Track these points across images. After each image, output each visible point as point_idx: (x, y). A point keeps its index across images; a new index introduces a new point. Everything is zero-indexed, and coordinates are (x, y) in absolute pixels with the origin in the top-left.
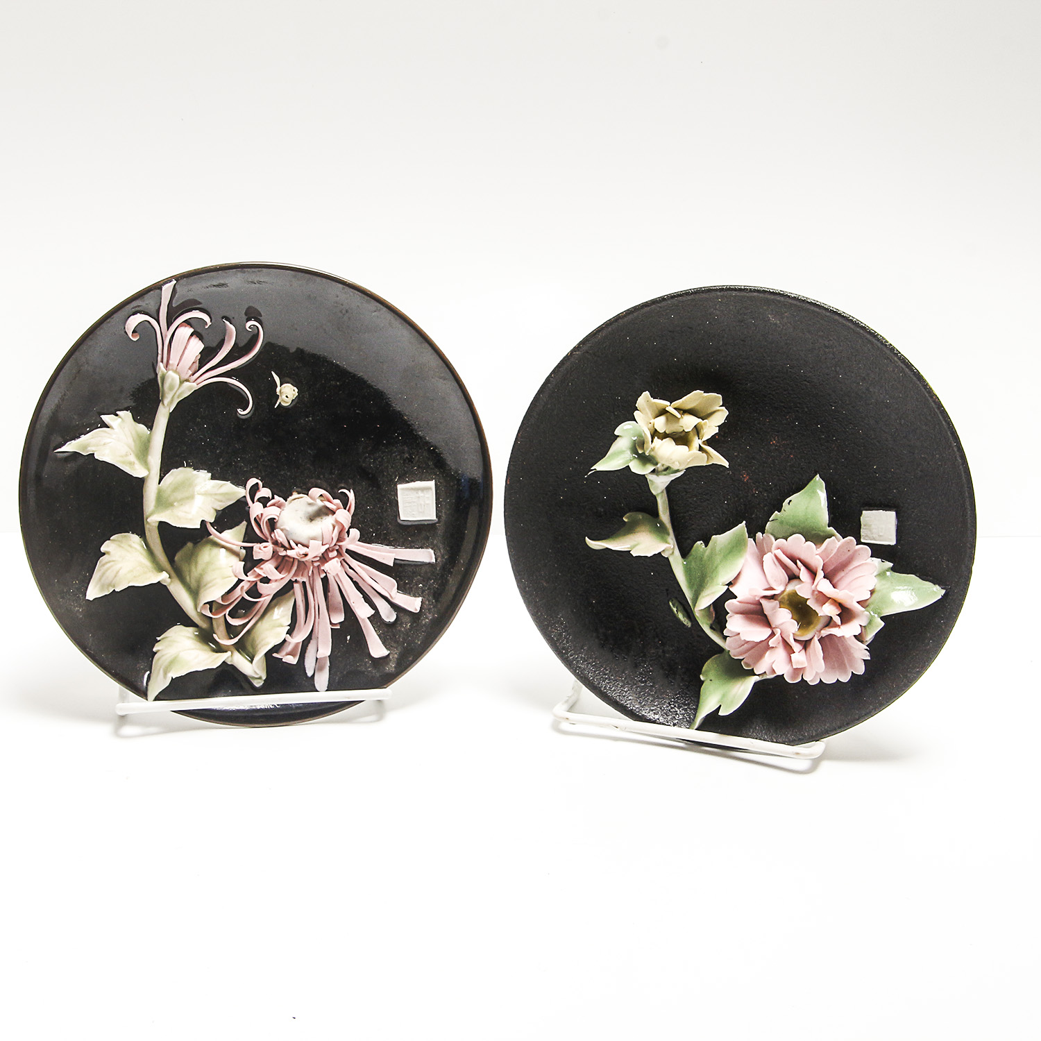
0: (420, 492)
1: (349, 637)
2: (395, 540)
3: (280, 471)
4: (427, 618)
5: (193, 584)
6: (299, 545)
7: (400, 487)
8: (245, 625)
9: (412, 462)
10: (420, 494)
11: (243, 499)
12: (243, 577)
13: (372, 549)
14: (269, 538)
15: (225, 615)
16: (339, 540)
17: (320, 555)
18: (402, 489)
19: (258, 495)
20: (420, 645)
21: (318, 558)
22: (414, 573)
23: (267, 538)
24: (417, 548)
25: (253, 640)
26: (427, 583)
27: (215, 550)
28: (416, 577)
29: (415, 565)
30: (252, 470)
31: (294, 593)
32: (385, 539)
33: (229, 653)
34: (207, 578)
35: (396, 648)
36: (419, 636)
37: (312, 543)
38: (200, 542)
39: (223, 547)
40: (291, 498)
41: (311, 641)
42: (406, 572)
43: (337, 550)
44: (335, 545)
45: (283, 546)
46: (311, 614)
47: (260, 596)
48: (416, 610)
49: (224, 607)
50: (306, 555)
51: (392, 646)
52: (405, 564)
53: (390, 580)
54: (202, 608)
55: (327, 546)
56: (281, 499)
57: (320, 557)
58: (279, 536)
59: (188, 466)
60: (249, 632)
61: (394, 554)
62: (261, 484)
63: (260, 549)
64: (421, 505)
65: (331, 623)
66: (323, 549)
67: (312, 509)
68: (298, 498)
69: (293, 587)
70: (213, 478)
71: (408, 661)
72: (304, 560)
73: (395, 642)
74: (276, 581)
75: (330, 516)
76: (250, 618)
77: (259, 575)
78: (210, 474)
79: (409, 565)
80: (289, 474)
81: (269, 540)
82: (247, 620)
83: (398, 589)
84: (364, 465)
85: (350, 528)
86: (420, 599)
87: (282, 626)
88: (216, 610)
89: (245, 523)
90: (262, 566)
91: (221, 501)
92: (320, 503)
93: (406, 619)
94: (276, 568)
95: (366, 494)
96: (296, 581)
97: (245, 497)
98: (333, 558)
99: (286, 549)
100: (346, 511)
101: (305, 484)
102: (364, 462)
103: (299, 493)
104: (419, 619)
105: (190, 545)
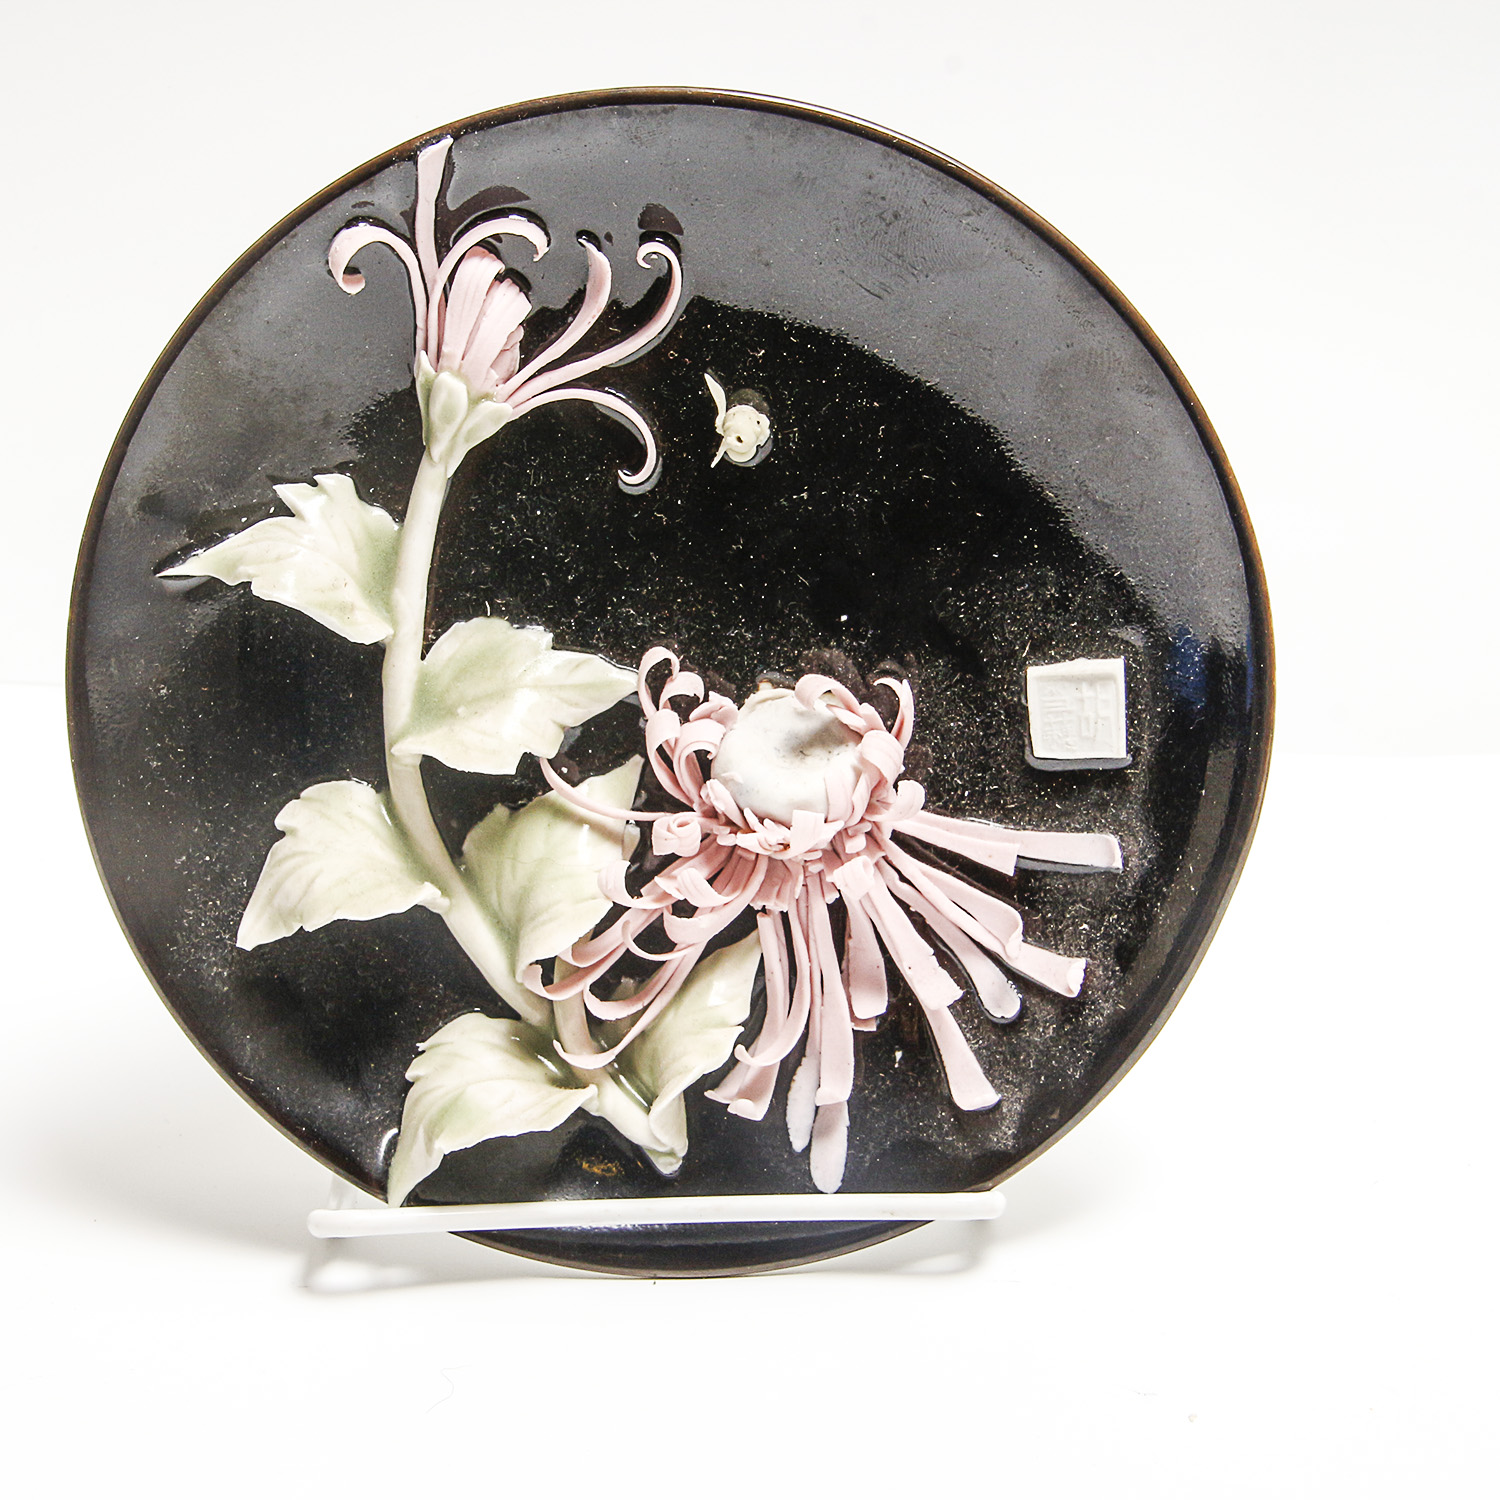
0: (1084, 686)
1: (899, 1055)
2: (1021, 808)
3: (727, 628)
4: (1098, 1012)
5: (508, 910)
6: (766, 821)
7: (1035, 673)
8: (635, 1018)
9: (1067, 610)
10: (1086, 691)
11: (632, 701)
12: (625, 899)
13: (960, 831)
14: (696, 799)
15: (582, 992)
16: (871, 808)
17: (825, 845)
18: (1041, 679)
19: (670, 690)
20: (1078, 1083)
21: (819, 854)
22: (1068, 893)
23: (692, 802)
24: (1077, 830)
25: (654, 1058)
26: (1101, 922)
27: (563, 829)
28: (1073, 904)
29: (1070, 876)
30: (655, 626)
31: (758, 940)
32: (995, 804)
33: (592, 1089)
34: (541, 898)
35: (1019, 1086)
36: (1079, 1059)
37: (798, 817)
38: (523, 805)
39: (580, 821)
40: (753, 698)
41: (804, 1061)
42: (1046, 892)
43: (869, 834)
44: (862, 820)
45: (729, 823)
46: (801, 993)
47: (670, 946)
48: (1070, 991)
49: (577, 974)
50: (786, 846)
51: (1008, 1082)
52: (1044, 873)
53: (1006, 911)
54: (525, 972)
55: (839, 826)
56: (727, 702)
57: (824, 851)
58: (716, 799)
59: (497, 612)
60: (643, 1035)
61: (1017, 846)
62: (676, 661)
63: (669, 830)
64: (1087, 719)
65: (853, 1018)
66: (829, 832)
67: (805, 727)
68: (773, 699)
69: (755, 926)
70: (559, 644)
71: (1048, 1121)
72: (779, 857)
73: (1015, 1071)
74: (713, 909)
75: (851, 744)
76: (646, 1003)
77: (666, 895)
78: (551, 635)
79: (1056, 873)
80: (749, 636)
81: (695, 807)
82: (639, 1007)
83: (1025, 933)
84: (941, 614)
85: (901, 777)
86: (1081, 963)
87: (723, 1024)
88: (563, 978)
89: (637, 761)
90: (675, 873)
91: (577, 705)
92: (823, 711)
93: (1045, 1012)
94: (711, 881)
95: (946, 690)
96: (764, 910)
97: (636, 693)
98: (858, 854)
99: (734, 828)
100: (891, 737)
101: (792, 661)
102: (942, 606)
103: (776, 684)
104: (1078, 1014)
105: (501, 811)
